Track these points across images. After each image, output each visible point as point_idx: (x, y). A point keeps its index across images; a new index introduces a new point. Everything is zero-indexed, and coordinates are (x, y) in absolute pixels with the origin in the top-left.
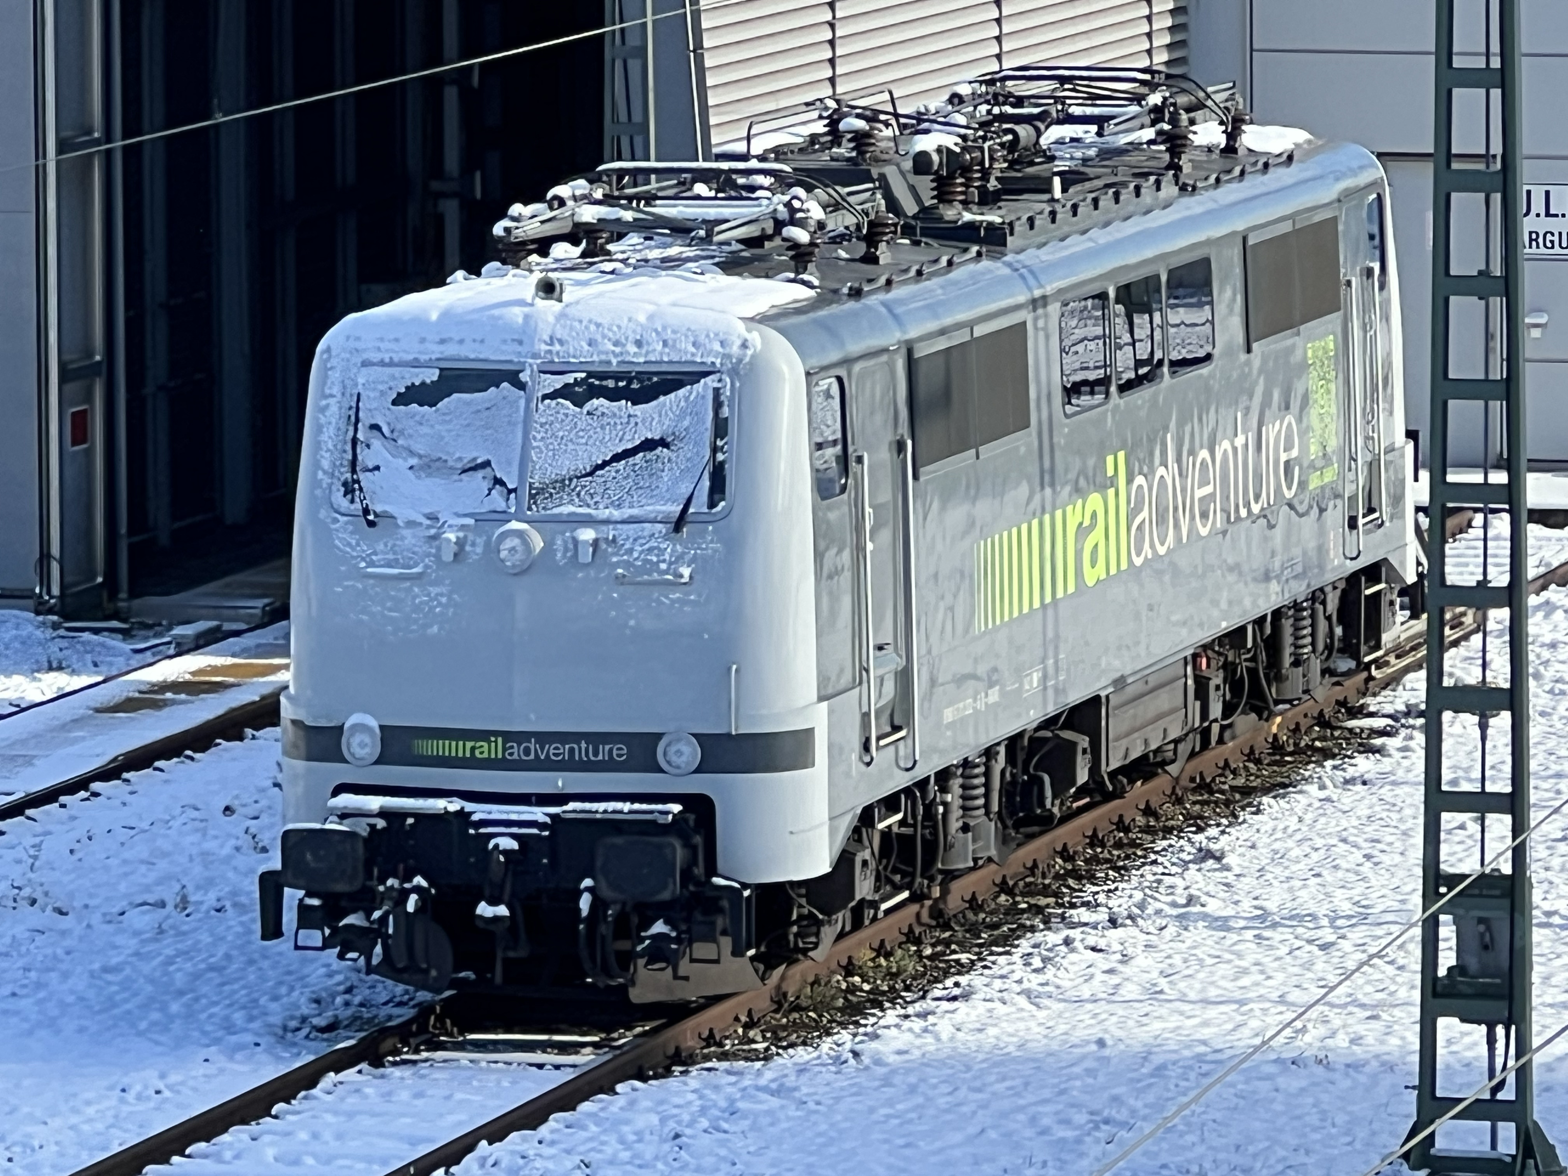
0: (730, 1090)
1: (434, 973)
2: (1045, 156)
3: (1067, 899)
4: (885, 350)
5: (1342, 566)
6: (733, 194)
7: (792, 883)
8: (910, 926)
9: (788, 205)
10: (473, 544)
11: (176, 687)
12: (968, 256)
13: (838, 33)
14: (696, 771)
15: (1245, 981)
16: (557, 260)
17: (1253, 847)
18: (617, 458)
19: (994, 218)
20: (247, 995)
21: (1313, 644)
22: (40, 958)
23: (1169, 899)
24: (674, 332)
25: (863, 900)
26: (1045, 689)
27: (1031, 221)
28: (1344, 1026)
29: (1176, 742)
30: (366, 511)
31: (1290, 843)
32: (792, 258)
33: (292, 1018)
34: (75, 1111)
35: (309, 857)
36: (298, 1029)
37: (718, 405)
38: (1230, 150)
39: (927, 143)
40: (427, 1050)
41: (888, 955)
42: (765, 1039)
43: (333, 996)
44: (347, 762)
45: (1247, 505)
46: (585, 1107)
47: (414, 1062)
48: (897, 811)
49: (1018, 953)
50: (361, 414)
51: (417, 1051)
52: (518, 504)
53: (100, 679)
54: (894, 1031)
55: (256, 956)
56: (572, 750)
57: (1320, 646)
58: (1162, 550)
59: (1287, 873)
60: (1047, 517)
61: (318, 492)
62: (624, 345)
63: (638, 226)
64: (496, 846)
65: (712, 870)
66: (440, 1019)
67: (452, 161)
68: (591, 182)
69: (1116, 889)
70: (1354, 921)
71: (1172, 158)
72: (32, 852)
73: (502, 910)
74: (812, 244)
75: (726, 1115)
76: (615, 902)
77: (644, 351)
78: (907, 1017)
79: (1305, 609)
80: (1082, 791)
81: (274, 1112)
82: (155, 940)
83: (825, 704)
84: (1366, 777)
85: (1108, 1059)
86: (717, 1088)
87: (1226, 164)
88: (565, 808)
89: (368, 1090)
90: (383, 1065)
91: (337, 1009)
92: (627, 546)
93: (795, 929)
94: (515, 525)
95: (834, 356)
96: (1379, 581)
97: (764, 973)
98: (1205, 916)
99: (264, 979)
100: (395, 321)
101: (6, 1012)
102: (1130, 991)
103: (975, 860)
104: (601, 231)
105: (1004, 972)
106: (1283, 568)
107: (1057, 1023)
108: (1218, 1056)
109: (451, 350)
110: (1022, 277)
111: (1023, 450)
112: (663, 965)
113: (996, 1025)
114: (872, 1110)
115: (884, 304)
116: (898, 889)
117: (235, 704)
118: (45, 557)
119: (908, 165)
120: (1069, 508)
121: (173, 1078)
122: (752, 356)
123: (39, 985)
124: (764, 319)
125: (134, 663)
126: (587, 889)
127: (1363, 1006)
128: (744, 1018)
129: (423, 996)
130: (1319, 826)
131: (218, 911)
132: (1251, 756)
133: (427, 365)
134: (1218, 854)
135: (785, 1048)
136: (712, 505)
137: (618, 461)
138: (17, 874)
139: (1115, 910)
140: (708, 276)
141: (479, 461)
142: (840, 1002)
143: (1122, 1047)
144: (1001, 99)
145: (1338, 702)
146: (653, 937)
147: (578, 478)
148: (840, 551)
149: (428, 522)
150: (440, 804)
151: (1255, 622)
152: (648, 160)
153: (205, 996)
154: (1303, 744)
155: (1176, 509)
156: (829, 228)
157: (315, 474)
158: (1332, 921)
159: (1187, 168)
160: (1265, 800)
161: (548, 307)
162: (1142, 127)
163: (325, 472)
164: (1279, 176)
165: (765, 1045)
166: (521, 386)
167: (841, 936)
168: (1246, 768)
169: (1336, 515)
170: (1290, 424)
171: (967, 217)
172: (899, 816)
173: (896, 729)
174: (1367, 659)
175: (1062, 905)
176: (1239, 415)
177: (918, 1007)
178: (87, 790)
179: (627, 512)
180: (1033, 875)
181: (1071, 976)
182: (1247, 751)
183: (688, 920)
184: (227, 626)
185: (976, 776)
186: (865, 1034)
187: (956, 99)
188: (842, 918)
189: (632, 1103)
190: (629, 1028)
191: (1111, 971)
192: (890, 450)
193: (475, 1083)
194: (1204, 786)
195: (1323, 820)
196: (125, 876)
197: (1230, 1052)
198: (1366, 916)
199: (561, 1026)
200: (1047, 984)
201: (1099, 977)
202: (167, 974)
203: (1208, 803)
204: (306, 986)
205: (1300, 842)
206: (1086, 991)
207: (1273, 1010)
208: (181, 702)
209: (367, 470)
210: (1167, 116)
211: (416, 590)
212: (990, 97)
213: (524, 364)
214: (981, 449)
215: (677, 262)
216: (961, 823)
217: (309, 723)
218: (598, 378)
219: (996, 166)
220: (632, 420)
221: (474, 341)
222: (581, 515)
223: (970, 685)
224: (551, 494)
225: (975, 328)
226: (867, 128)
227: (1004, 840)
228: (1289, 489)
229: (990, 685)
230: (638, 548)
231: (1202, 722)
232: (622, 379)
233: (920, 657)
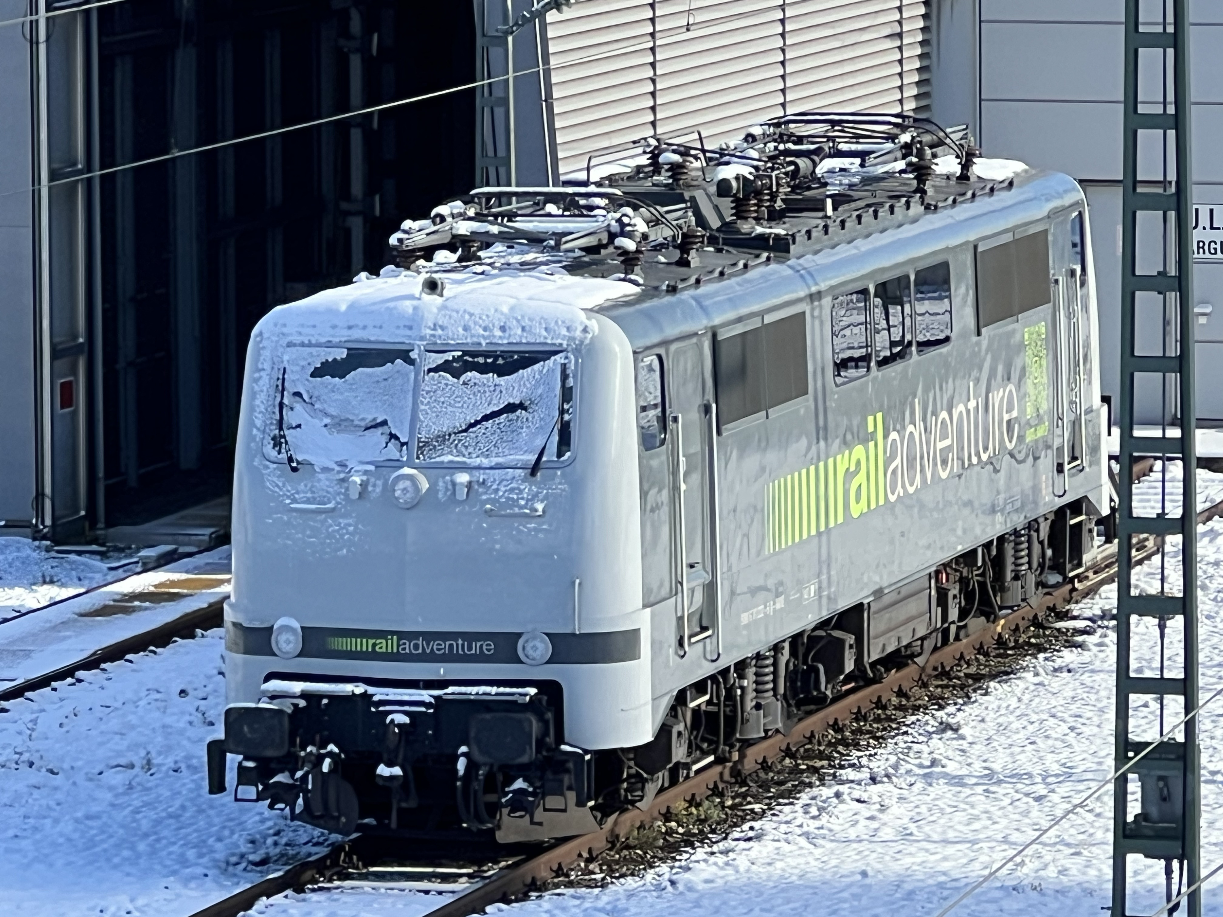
0: (574, 910)
1: (343, 819)
2: (820, 182)
3: (837, 762)
4: (696, 334)
5: (1051, 502)
6: (576, 212)
7: (623, 750)
8: (715, 783)
9: (619, 221)
10: (374, 485)
11: (142, 596)
12: (759, 261)
13: (659, 87)
14: (547, 663)
15: (976, 825)
16: (438, 264)
17: (983, 721)
18: (486, 418)
19: (780, 231)
20: (199, 837)
21: (1029, 563)
22: (36, 809)
23: (917, 761)
24: (531, 320)
25: (678, 764)
26: (820, 597)
27: (809, 232)
28: (1054, 861)
29: (923, 639)
30: (290, 459)
31: (1012, 718)
32: (622, 262)
33: (233, 855)
35: (246, 729)
36: (237, 864)
37: (565, 377)
38: (964, 177)
39: (727, 172)
40: (339, 880)
41: (698, 805)
42: (602, 871)
43: (265, 838)
44: (275, 655)
45: (978, 455)
47: (329, 889)
48: (705, 693)
49: (800, 803)
50: (286, 384)
51: (331, 880)
52: (409, 455)
53: (82, 590)
54: (702, 865)
55: (204, 807)
56: (451, 646)
57: (1035, 565)
58: (911, 490)
59: (1009, 741)
60: (821, 464)
61: (253, 444)
62: (491, 331)
63: (502, 237)
64: (392, 721)
65: (560, 739)
66: (349, 855)
67: (357, 188)
68: (465, 203)
69: (876, 754)
70: (1061, 779)
71: (918, 184)
72: (30, 725)
73: (397, 771)
74: (638, 251)
76: (485, 764)
77: (507, 335)
78: (713, 853)
79: (1023, 535)
80: (849, 678)
82: (124, 794)
83: (648, 610)
84: (1071, 666)
85: (870, 886)
86: (564, 909)
87: (961, 188)
88: (446, 691)
89: (292, 911)
90: (304, 892)
91: (269, 848)
92: (495, 487)
93: (625, 785)
94: (406, 471)
95: (655, 338)
96: (1080, 514)
97: (601, 819)
98: (945, 775)
99: (211, 825)
100: (313, 312)
101: (10, 850)
102: (887, 833)
103: (766, 731)
104: (474, 241)
105: (788, 818)
106: (1006, 504)
107: (830, 859)
108: (954, 884)
109: (357, 334)
110: (802, 277)
111: (802, 411)
112: (523, 813)
113: (782, 860)
115: (695, 298)
116: (705, 754)
117: (188, 610)
118: (40, 495)
119: (713, 189)
120: (839, 457)
121: (141, 902)
122: (592, 338)
123: (36, 830)
124: (601, 310)
125: (109, 578)
126: (464, 754)
127: (1068, 845)
128: (585, 855)
129: (336, 837)
130: (1034, 704)
131: (176, 771)
132: (980, 650)
133: (339, 346)
134: (955, 727)
135: (617, 878)
136: (560, 455)
137: (487, 420)
138: (18, 742)
139: (876, 770)
140: (556, 277)
141: (379, 421)
142: (661, 842)
143: (880, 877)
144: (785, 138)
145: (1048, 608)
146: (514, 792)
147: (456, 434)
148: (660, 491)
149: (339, 468)
150: (348, 688)
151: (984, 546)
152: (509, 185)
153: (164, 838)
154: (1021, 641)
155: (922, 458)
156: (651, 239)
157: (251, 431)
158: (1044, 778)
159: (930, 192)
160: (992, 684)
161: (432, 300)
162: (896, 160)
163: (258, 429)
164: (1003, 198)
165: (602, 875)
166: (411, 362)
167: (662, 790)
168: (977, 659)
169: (1047, 462)
170: (1011, 391)
171: (759, 230)
172: (707, 697)
173: (704, 629)
174: (1071, 574)
175: (834, 767)
176: (971, 384)
177: (722, 846)
178: (73, 677)
179: (494, 461)
180: (810, 742)
181: (841, 821)
182: (978, 646)
183: (542, 778)
184: (182, 550)
185: (767, 666)
186: (680, 867)
187: (750, 138)
188: (662, 777)
190: (496, 862)
191: (872, 818)
192: (699, 412)
193: (375, 906)
194: (944, 674)
195: (1037, 700)
196: (101, 744)
197: (965, 881)
198: (1071, 775)
199: (444, 861)
200: (822, 828)
201: (863, 822)
202: (135, 820)
203: (946, 686)
204: (243, 830)
205: (1019, 717)
206: (852, 834)
207: (998, 848)
208: (146, 609)
209: (291, 428)
210: (915, 151)
211: (330, 521)
212: (776, 137)
213: (413, 345)
214: (770, 411)
215: (533, 265)
216: (754, 703)
217: (245, 625)
218: (471, 356)
219: (781, 190)
220: (498, 389)
221: (375, 327)
222: (458, 462)
223: (762, 595)
224: (435, 447)
225: (766, 317)
226: (681, 160)
227: (788, 716)
228: (1010, 442)
229: (778, 595)
230: (503, 489)
231: (943, 623)
232: (489, 357)
233: (722, 573)
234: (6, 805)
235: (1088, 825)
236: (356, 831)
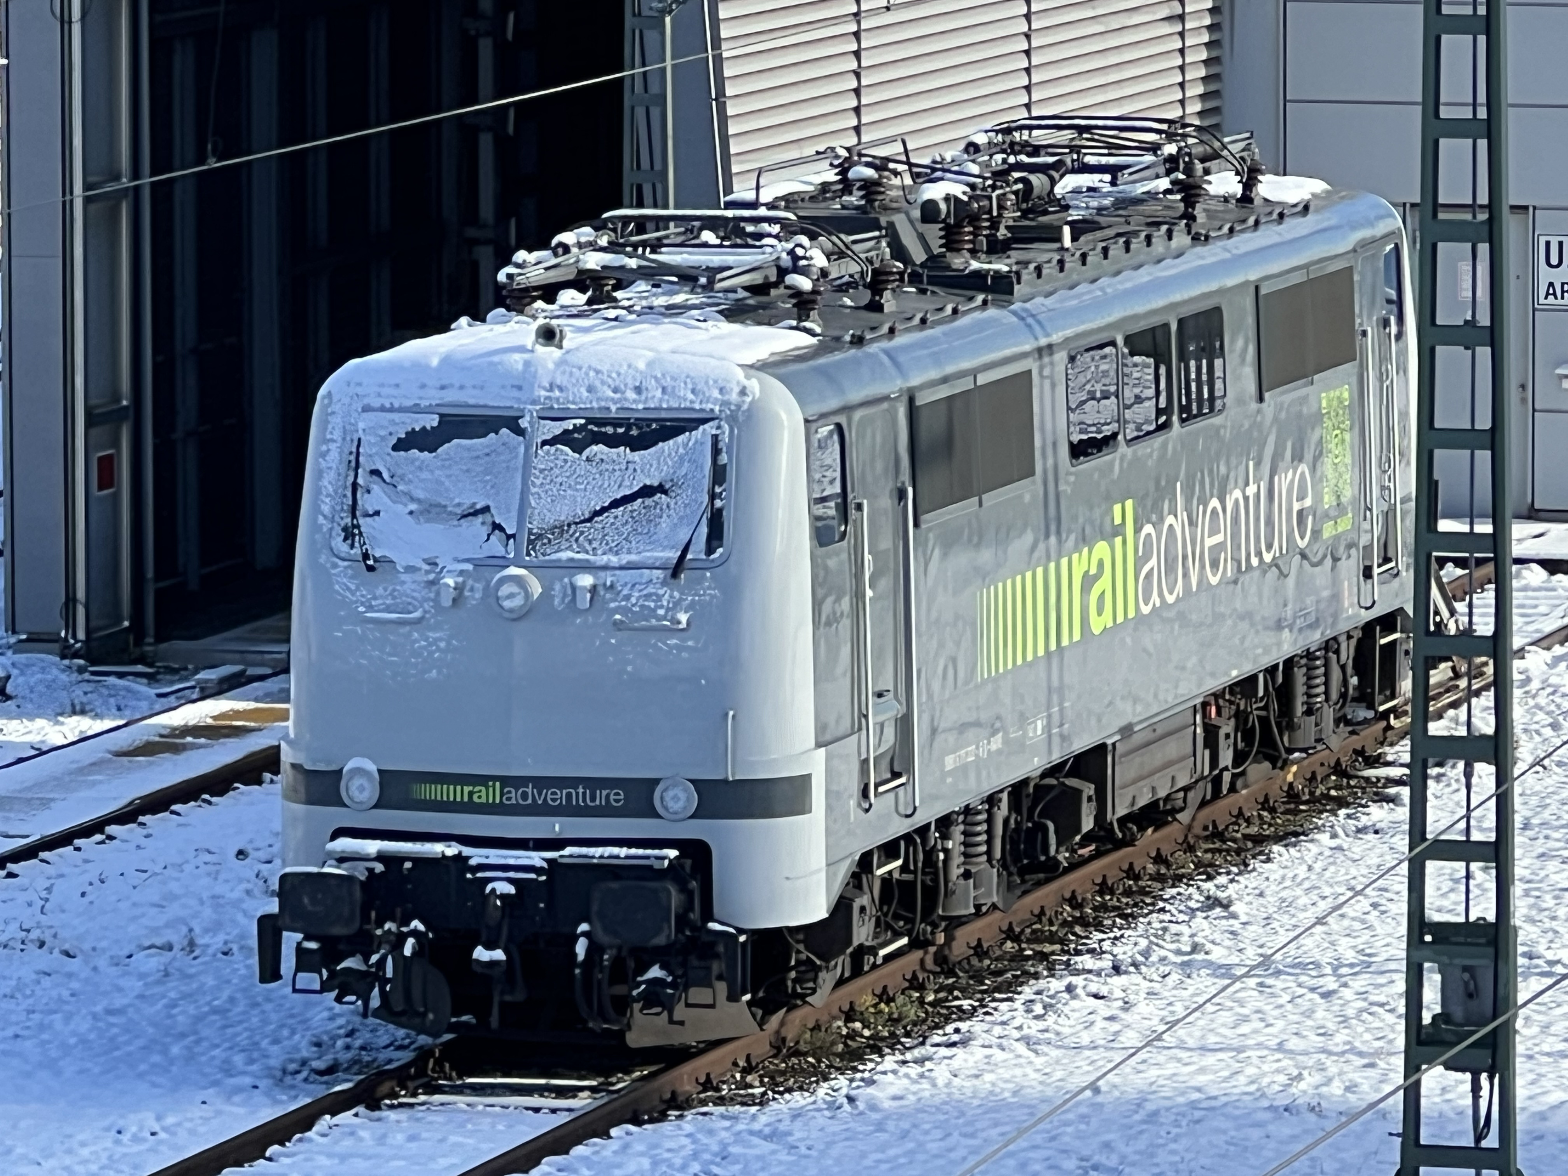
0: (724, 1134)
1: (431, 1016)
2: (1060, 205)
3: (1072, 946)
4: (886, 398)
5: (1356, 615)
6: (739, 241)
7: (790, 930)
8: (914, 972)
9: (791, 253)
10: (472, 589)
11: (196, 731)
12: (973, 305)
13: (864, 82)
14: (692, 817)
15: (1245, 1029)
16: (562, 307)
17: (1261, 895)
18: (615, 504)
19: (1002, 267)
20: (249, 1038)
21: (1327, 693)
22: (44, 1001)
23: (1174, 946)
24: (674, 379)
25: (861, 946)
26: (1050, 736)
27: (1039, 270)
28: (1340, 1074)
29: (1186, 789)
30: (366, 556)
31: (1299, 892)
32: (794, 305)
33: (292, 1061)
34: (69, 1151)
35: (306, 900)
36: (298, 1072)
37: (716, 452)
38: (1246, 199)
39: (935, 192)
40: (424, 1094)
41: (890, 1000)
42: (762, 1084)
43: (334, 1038)
44: (345, 806)
45: (1259, 554)
46: (579, 1150)
47: (411, 1106)
48: (897, 857)
49: (1020, 999)
50: (361, 459)
51: (414, 1095)
52: (517, 551)
53: (121, 722)
54: (890, 1077)
55: (260, 999)
56: (569, 795)
57: (1334, 696)
58: (1170, 599)
59: (1294, 921)
60: (1052, 565)
61: (318, 537)
62: (623, 393)
63: (644, 273)
64: (493, 890)
65: (708, 915)
66: (439, 1063)
67: (487, 209)
68: (596, 229)
69: (1122, 936)
70: (1357, 969)
71: (1186, 208)
72: (44, 894)
73: (499, 955)
74: (815, 292)
75: (718, 1160)
76: (611, 947)
77: (643, 398)
78: (904, 1062)
79: (1318, 658)
80: (1088, 839)
81: (268, 1154)
82: (158, 982)
83: (823, 750)
84: (1378, 826)
85: (1101, 1105)
86: (711, 1132)
87: (1242, 213)
88: (562, 853)
89: (363, 1134)
90: (379, 1108)
91: (338, 1052)
92: (625, 592)
93: (793, 974)
94: (513, 571)
95: (833, 403)
96: (1394, 630)
97: (763, 1017)
98: (1209, 964)
99: (265, 1022)
100: (396, 367)
101: (5, 1053)
102: (1129, 1038)
103: (978, 907)
104: (609, 278)
105: (1004, 1018)
106: (1295, 618)
107: (1054, 1070)
108: (1213, 1103)
109: (450, 396)
110: (1029, 326)
111: (1027, 498)
112: (659, 1009)
113: (992, 1071)
114: (863, 1155)
115: (887, 352)
116: (897, 935)
117: (257, 748)
118: (70, 600)
119: (916, 213)
120: (1075, 556)
121: (170, 1120)
122: (751, 403)
123: (42, 1027)
124: (762, 367)
125: (158, 707)
126: (584, 934)
127: (1361, 1054)
128: (742, 1063)
129: (424, 1040)
130: (1328, 874)
131: (225, 954)
132: (1265, 804)
133: (428, 411)
134: (1225, 902)
135: (781, 1093)
136: (710, 551)
137: (617, 507)
138: (29, 917)
139: (1120, 957)
140: (710, 323)
141: (478, 507)
142: (840, 1047)
143: (1117, 1093)
144: (1017, 148)
145: (1355, 751)
146: (649, 982)
147: (576, 523)
148: (838, 600)
149: (427, 567)
150: (438, 849)
151: (1266, 671)
153: (207, 1039)
154: (1318, 792)
155: (1185, 557)
156: (833, 275)
157: (315, 520)
158: (1335, 969)
159: (1201, 217)
160: (1276, 848)
161: (548, 354)
162: (1158, 177)
163: (325, 517)
164: (1295, 227)
165: (762, 1089)
166: (520, 432)
167: (841, 982)
168: (1259, 815)
169: (1350, 566)
170: (1303, 474)
171: (975, 265)
172: (899, 862)
173: (896, 775)
174: (1382, 708)
175: (1067, 952)
176: (1251, 463)
177: (917, 1053)
178: (102, 833)
179: (625, 559)
180: (1040, 921)
181: (1072, 1022)
182: (1261, 800)
183: (684, 964)
184: (251, 671)
185: (979, 824)
186: (862, 1080)
187: (972, 148)
188: (841, 964)
189: (626, 1147)
190: (628, 1072)
191: (1111, 1018)
192: (891, 497)
193: (469, 1126)
194: (1218, 835)
195: (1332, 869)
196: (134, 919)
197: (1224, 1099)
198: (1369, 965)
199: (560, 1070)
200: (1046, 1031)
201: (1100, 1024)
202: (170, 1016)
203: (1220, 851)
204: (308, 1029)
205: (1308, 890)
206: (1085, 1039)
207: (1271, 1058)
208: (201, 746)
209: (367, 515)
210: (1182, 166)
211: (416, 635)
212: (1005, 146)
213: (523, 410)
214: (984, 497)
215: (684, 308)
216: (962, 870)
217: (308, 767)
218: (596, 425)
219: (1006, 214)
220: (631, 466)
221: (474, 387)
222: (580, 560)
223: (971, 733)
224: (550, 540)
225: (979, 377)
226: (876, 176)
227: (1010, 887)
228: (1302, 538)
229: (994, 733)
230: (636, 594)
231: (1212, 768)
232: (621, 426)
233: (919, 705)
234: (5, 996)
235: (1388, 1029)
236: (448, 1031)
